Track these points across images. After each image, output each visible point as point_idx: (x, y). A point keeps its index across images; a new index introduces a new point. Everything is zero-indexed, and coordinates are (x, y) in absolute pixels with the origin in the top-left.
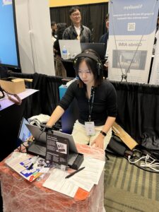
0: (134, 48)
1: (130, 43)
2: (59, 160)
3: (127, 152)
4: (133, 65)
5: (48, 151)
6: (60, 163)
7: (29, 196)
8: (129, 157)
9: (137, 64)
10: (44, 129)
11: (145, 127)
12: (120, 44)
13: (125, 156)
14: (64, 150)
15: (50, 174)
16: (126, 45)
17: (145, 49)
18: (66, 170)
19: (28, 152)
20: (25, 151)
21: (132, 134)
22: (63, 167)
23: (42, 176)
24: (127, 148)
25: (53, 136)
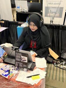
0: (57, 6)
1: (55, 2)
2: (23, 66)
3: (54, 61)
4: (56, 15)
5: (16, 61)
6: (23, 68)
7: (7, 86)
8: (55, 63)
9: (58, 15)
10: (14, 49)
11: (63, 48)
12: (49, 3)
13: (53, 63)
14: (26, 60)
15: (18, 74)
16: (52, 4)
17: (62, 7)
18: (27, 71)
19: (4, 62)
20: (3, 62)
21: (56, 52)
22: (25, 69)
23: (14, 75)
24: (54, 59)
25: (19, 53)
